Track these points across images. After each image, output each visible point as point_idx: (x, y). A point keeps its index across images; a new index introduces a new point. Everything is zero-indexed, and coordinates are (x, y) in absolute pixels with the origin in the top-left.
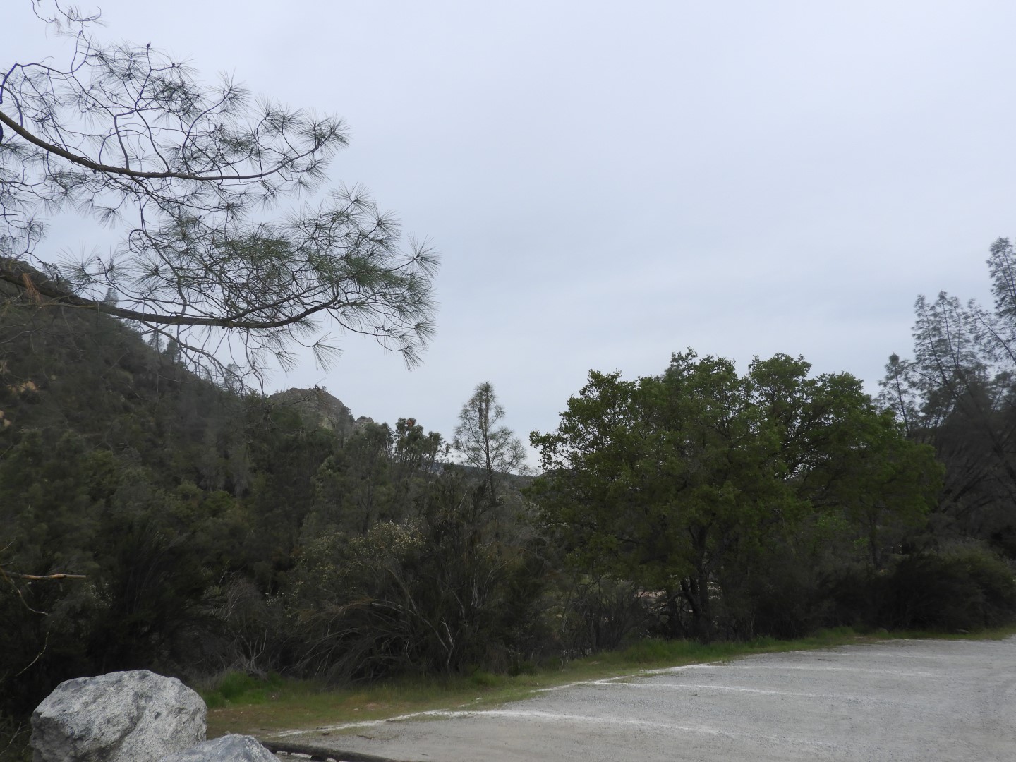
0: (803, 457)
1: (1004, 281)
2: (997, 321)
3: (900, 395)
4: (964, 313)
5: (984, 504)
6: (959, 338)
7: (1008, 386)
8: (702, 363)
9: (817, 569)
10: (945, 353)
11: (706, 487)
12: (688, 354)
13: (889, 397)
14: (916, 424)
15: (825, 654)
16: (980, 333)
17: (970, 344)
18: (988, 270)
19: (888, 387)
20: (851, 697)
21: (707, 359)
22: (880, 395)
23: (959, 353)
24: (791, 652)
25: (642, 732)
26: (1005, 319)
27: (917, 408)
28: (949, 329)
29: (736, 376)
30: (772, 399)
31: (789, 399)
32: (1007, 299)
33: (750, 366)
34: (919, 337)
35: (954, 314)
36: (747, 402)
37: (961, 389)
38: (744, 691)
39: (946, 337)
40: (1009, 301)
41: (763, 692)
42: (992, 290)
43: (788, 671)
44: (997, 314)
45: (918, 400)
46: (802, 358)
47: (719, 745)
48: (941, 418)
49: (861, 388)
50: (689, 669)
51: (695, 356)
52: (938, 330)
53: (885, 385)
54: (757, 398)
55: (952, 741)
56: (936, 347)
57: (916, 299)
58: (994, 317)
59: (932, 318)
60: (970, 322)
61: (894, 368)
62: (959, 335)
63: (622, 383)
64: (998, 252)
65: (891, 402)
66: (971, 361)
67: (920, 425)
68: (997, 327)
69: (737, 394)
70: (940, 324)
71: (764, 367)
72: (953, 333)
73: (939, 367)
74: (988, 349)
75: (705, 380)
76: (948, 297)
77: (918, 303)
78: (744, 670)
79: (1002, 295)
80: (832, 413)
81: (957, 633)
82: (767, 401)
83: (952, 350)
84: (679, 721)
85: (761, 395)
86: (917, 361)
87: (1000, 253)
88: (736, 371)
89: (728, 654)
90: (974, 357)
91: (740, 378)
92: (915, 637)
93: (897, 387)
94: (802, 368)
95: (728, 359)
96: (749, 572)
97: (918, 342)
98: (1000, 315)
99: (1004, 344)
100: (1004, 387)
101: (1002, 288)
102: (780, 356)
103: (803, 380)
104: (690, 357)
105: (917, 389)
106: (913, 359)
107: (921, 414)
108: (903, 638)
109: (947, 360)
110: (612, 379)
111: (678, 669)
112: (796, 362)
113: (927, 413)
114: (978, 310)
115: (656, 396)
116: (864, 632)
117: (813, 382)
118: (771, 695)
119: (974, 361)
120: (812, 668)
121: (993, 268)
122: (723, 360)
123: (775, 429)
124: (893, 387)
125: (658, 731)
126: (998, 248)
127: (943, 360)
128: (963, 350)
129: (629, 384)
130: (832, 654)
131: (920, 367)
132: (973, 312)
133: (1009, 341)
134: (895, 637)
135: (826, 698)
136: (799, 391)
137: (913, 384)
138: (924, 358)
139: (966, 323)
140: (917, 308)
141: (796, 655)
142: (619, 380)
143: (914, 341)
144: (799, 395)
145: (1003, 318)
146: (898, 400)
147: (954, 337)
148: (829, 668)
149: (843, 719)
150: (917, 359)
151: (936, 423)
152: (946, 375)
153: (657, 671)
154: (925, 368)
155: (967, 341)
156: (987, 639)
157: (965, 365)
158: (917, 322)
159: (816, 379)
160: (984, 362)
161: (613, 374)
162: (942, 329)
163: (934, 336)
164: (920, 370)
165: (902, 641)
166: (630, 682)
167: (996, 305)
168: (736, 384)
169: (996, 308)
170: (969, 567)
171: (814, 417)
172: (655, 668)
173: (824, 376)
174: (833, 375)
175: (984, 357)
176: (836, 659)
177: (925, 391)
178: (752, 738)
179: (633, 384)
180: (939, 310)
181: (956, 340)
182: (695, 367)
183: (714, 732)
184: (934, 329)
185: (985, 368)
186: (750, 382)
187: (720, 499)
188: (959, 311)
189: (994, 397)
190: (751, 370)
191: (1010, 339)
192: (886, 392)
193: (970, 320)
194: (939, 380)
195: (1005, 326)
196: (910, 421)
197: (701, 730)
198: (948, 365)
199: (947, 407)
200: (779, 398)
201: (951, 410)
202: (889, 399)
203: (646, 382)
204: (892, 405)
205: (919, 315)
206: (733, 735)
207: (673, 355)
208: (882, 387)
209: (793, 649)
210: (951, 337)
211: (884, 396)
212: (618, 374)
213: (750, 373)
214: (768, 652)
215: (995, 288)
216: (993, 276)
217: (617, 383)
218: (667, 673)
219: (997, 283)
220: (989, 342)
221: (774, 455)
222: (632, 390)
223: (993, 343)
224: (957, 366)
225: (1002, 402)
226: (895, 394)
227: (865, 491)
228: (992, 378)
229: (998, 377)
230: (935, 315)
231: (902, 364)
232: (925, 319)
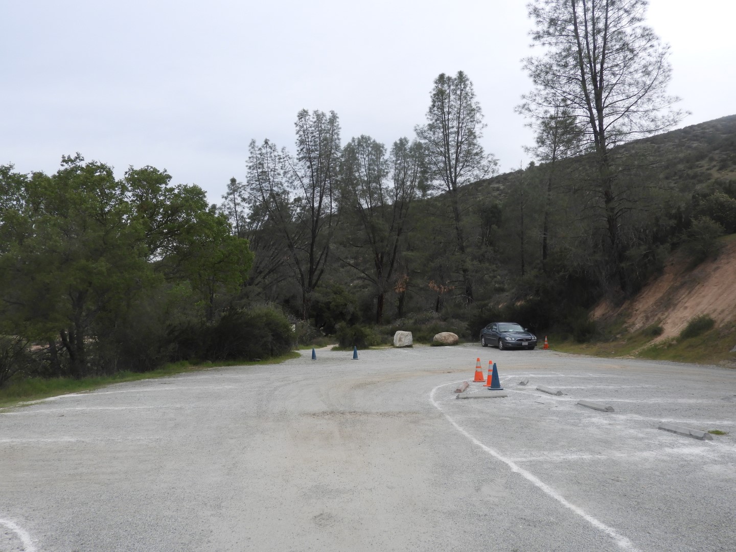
0: (161, 243)
1: (304, 138)
2: (297, 164)
3: (235, 206)
4: (278, 156)
5: (281, 281)
6: (274, 171)
7: (300, 206)
8: (88, 166)
9: (168, 322)
10: (266, 181)
11: (83, 262)
12: (76, 158)
13: (228, 206)
14: (244, 226)
15: (166, 379)
16: (287, 170)
17: (280, 176)
18: (295, 129)
19: (228, 199)
20: (178, 406)
21: (92, 164)
22: (222, 205)
23: (273, 181)
24: (142, 380)
25: (12, 447)
26: (302, 163)
27: (245, 216)
28: (269, 165)
29: (114, 178)
30: (141, 199)
31: (154, 200)
32: (304, 150)
33: (126, 173)
34: (250, 168)
35: (272, 155)
36: (121, 200)
37: (273, 205)
38: (101, 409)
39: (267, 170)
40: (305, 151)
41: (116, 408)
42: (296, 143)
43: (138, 392)
44: (297, 159)
45: (246, 210)
46: (166, 171)
47: (75, 448)
48: (260, 224)
49: (205, 196)
50: (61, 398)
51: (82, 160)
52: (262, 164)
53: (226, 198)
54: (130, 197)
55: (237, 425)
56: (260, 176)
57: (250, 141)
58: (296, 161)
59: (259, 156)
60: (281, 162)
61: (233, 187)
62: (275, 170)
63: (14, 175)
64: (301, 118)
65: (229, 211)
66: (280, 188)
67: (247, 227)
68: (296, 167)
69: (114, 192)
70: (263, 161)
71: (136, 174)
72: (271, 168)
73: (261, 190)
74: (290, 181)
75: (88, 179)
76: (270, 143)
77: (251, 144)
78: (105, 395)
79: (301, 147)
80: (184, 213)
81: (254, 361)
82: (137, 200)
83: (269, 179)
84: (45, 435)
85: (133, 195)
86: (247, 184)
87: (303, 119)
88: (114, 175)
89: (95, 385)
90: (282, 185)
91: (116, 181)
92: (229, 365)
93: (234, 200)
94: (165, 178)
95: (109, 165)
96: (116, 325)
97: (249, 171)
98: (300, 160)
99: (300, 179)
100: (297, 207)
101: (302, 142)
102: (149, 168)
103: (165, 187)
104: (78, 160)
105: (246, 203)
106: (245, 183)
107: (248, 220)
108: (221, 366)
109: (266, 185)
110: (6, 169)
111: (52, 399)
112: (161, 174)
113: (251, 220)
114: (287, 154)
115: (45, 188)
116: (195, 364)
117: (172, 190)
118: (122, 410)
119: (282, 188)
120: (155, 389)
121: (298, 128)
122: (104, 165)
123: (141, 221)
124: (231, 200)
125: (26, 445)
126: (302, 115)
127: (263, 185)
128: (276, 180)
129: (21, 176)
130: (172, 379)
131: (249, 188)
132: (284, 156)
133: (303, 177)
134: (216, 366)
135: (161, 408)
136: (162, 195)
137: (244, 200)
138: (252, 182)
139: (279, 162)
140: (250, 148)
141: (146, 382)
142: (12, 172)
143: (247, 170)
144: (162, 198)
145: (301, 162)
146: (234, 209)
147: (272, 170)
148: (167, 389)
149: (170, 420)
150: (248, 182)
151: (257, 227)
152: (265, 195)
153: (33, 402)
154: (252, 189)
155: (279, 174)
156: (271, 363)
157: (276, 190)
158: (250, 158)
159: (174, 187)
160: (288, 189)
161: (7, 166)
162: (265, 164)
163: (259, 168)
164: (249, 190)
165: (220, 368)
166: (8, 412)
167: (298, 153)
168: (114, 185)
169: (298, 155)
170: (265, 319)
171: (172, 215)
172: (33, 400)
173: (180, 186)
174: (187, 185)
175: (288, 186)
176: (174, 382)
177: (251, 205)
178: (102, 440)
179: (25, 176)
180: (264, 151)
181: (272, 173)
182: (82, 169)
183: (73, 440)
184: (260, 164)
185: (288, 193)
186: (124, 184)
187: (94, 271)
188: (276, 154)
189: (292, 213)
190: (127, 176)
191: (304, 176)
192: (226, 203)
193: (282, 160)
194: (261, 198)
195: (301, 167)
196: (241, 224)
197: (63, 440)
198: (266, 189)
199: (264, 217)
200: (147, 199)
201: (266, 218)
202: (228, 208)
203: (38, 176)
204: (230, 212)
205: (251, 153)
206: (87, 440)
207: (63, 157)
208: (224, 199)
209: (145, 378)
210: (269, 170)
211: (225, 206)
212: (11, 167)
213: (126, 177)
214: (125, 381)
215: (298, 141)
216: (297, 133)
217: (10, 174)
218: (41, 403)
219: (299, 139)
220: (292, 176)
221: (139, 240)
222: (23, 181)
223: (294, 178)
224: (272, 190)
225: (296, 216)
226: (232, 205)
227: (202, 268)
228: (292, 200)
229: (295, 200)
230: (261, 154)
231: (238, 185)
232: (255, 156)
